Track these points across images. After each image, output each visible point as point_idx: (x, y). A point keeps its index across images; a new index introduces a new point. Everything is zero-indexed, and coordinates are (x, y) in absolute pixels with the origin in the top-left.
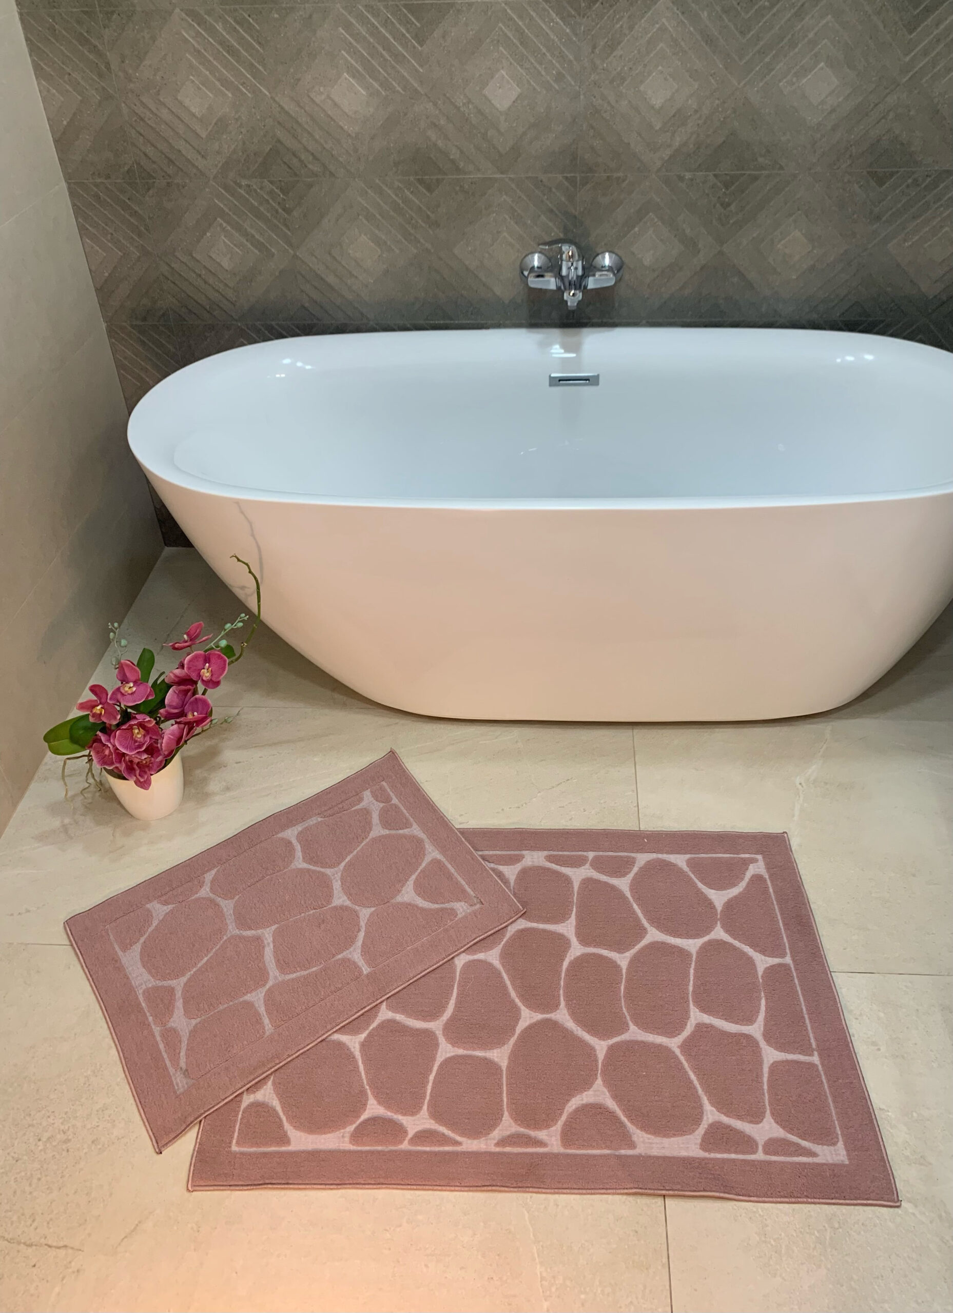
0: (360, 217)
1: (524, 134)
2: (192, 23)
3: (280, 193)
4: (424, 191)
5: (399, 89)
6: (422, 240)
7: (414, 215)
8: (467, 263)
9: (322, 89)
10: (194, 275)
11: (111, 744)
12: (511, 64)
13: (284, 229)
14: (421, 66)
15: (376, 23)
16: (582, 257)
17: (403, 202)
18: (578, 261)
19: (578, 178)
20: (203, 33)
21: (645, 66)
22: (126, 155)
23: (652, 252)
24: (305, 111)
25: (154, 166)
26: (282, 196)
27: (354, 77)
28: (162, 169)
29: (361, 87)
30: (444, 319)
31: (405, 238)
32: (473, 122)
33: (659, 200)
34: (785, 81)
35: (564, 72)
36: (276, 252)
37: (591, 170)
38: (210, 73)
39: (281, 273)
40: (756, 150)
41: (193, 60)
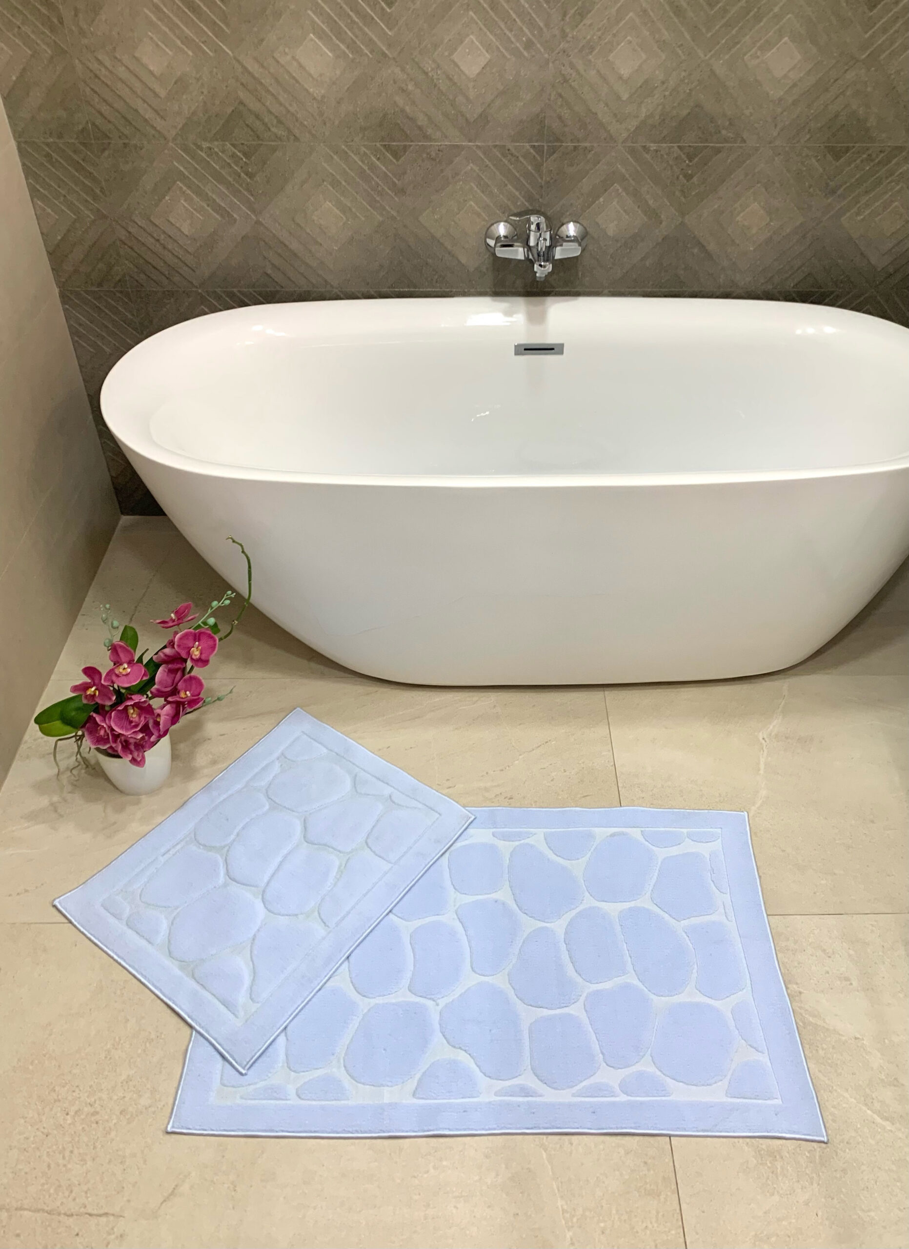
0: (325, 183)
1: (493, 101)
3: (242, 157)
4: (391, 157)
5: (366, 51)
6: (387, 208)
8: (432, 231)
9: (287, 50)
10: (153, 241)
11: (106, 724)
12: (481, 29)
13: (246, 194)
14: (390, 29)
16: (550, 227)
17: (368, 169)
18: (546, 232)
19: (546, 148)
21: (614, 35)
22: (80, 114)
23: (616, 222)
24: (269, 72)
25: (111, 126)
26: (244, 160)
27: (320, 38)
28: (118, 130)
29: (328, 48)
30: (409, 287)
31: (371, 206)
32: (441, 88)
33: (623, 171)
34: (749, 54)
35: (534, 40)
36: (238, 218)
37: (558, 140)
38: (170, 30)
39: (243, 239)
40: (719, 123)
41: (152, 16)
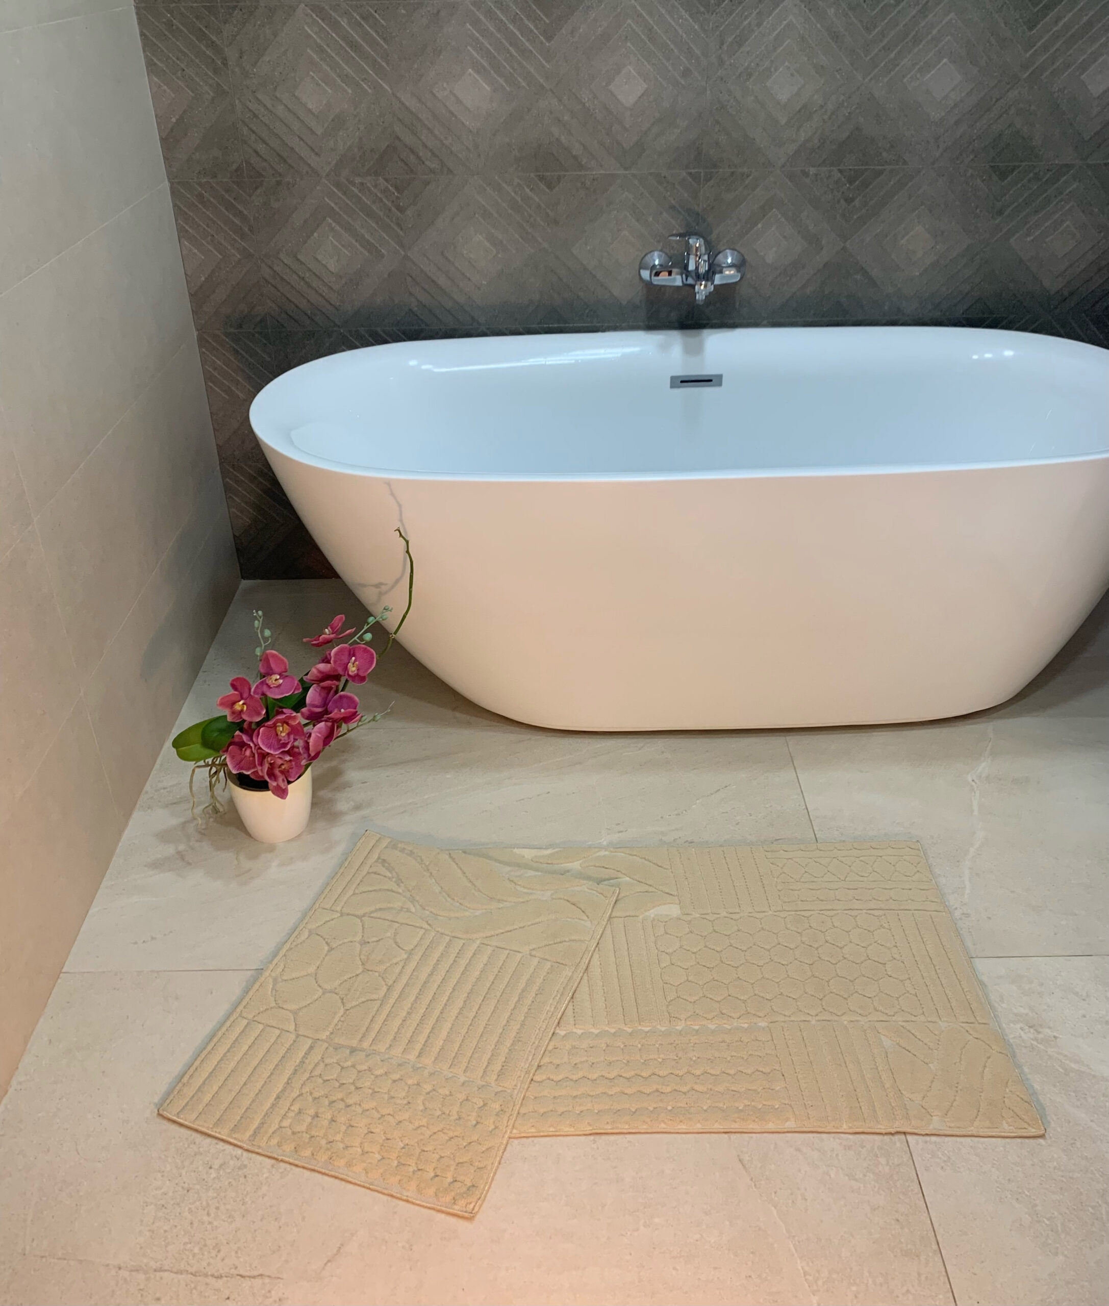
0: (477, 215)
1: (649, 129)
2: (318, 19)
3: (393, 190)
4: (545, 188)
5: (524, 84)
6: (540, 239)
7: (533, 213)
8: (586, 263)
9: (445, 85)
10: (297, 278)
11: (253, 743)
12: (638, 60)
13: (396, 228)
14: (549, 62)
15: (504, 19)
16: (708, 250)
17: (522, 200)
19: (702, 174)
20: (327, 28)
21: (772, 62)
22: (236, 154)
23: (775, 249)
24: (426, 106)
25: (264, 164)
26: (396, 194)
27: (478, 72)
28: (272, 167)
29: (485, 82)
30: (558, 322)
31: (522, 238)
32: (598, 117)
33: (783, 196)
34: (909, 77)
35: (691, 68)
36: (386, 253)
37: (715, 166)
38: (331, 69)
39: (389, 275)
40: (880, 145)
41: (315, 56)
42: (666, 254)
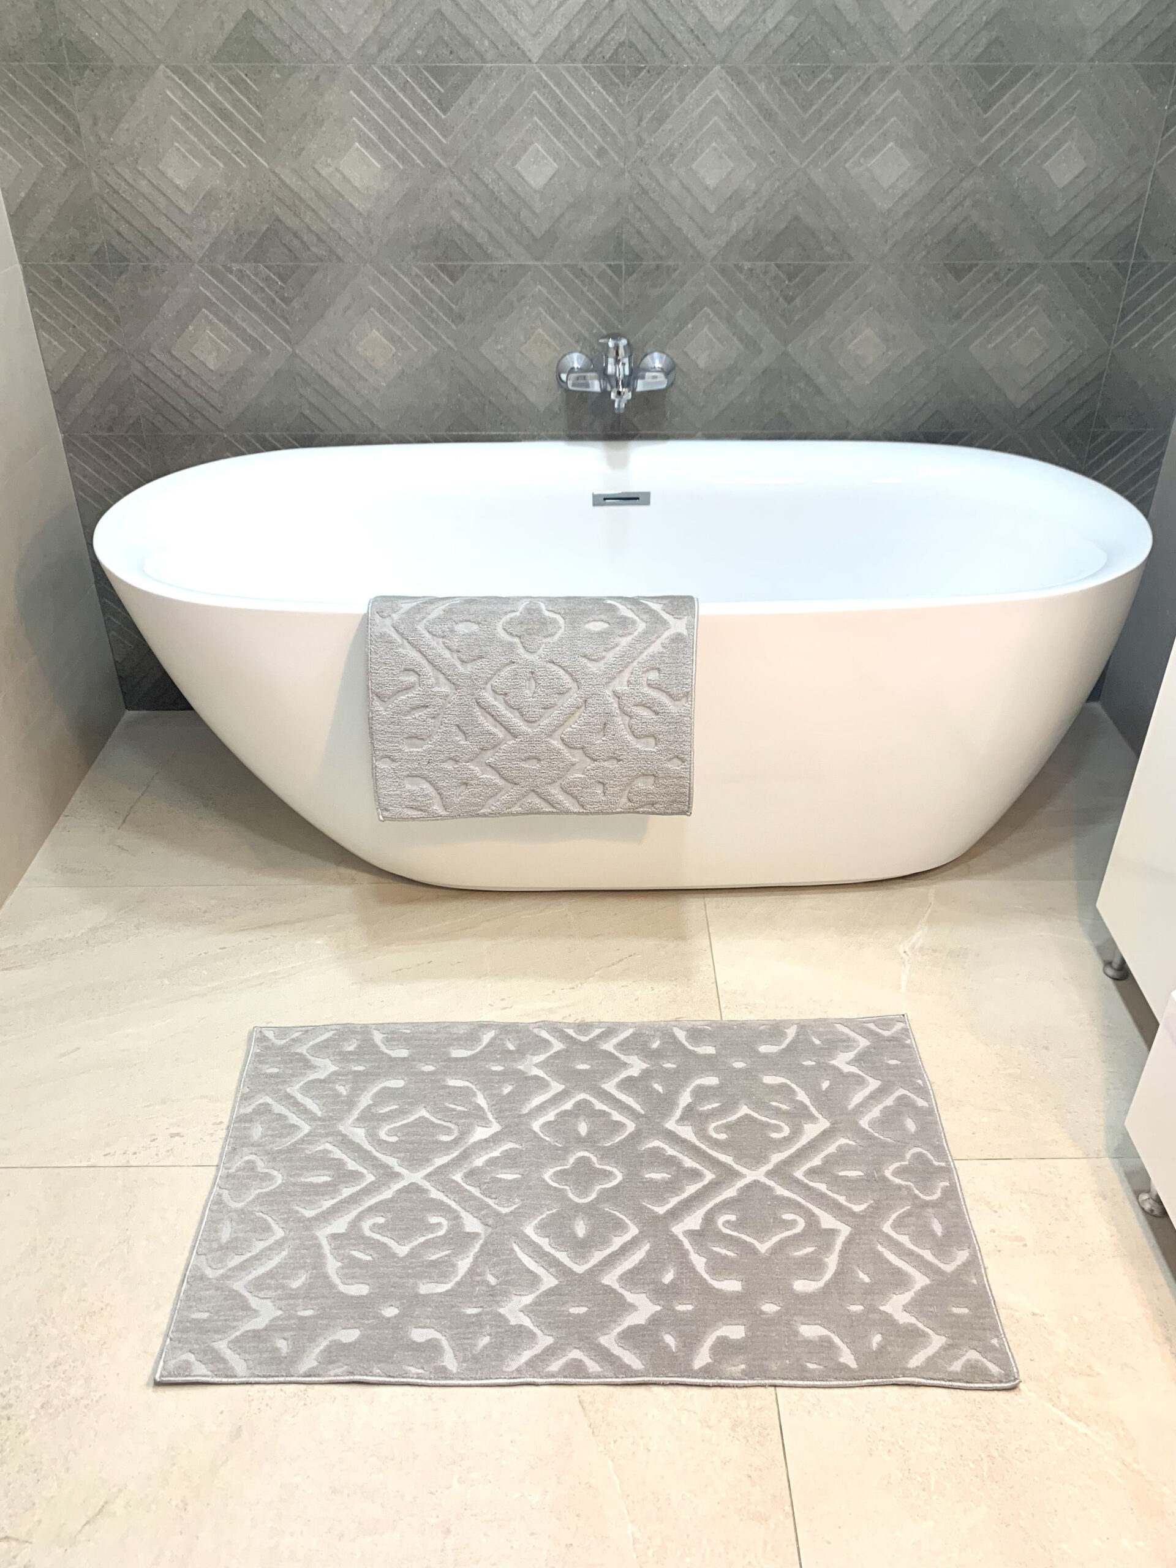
0: (372, 309)
1: (562, 215)
2: (180, 82)
3: (277, 279)
4: (447, 279)
5: (418, 161)
6: (443, 336)
7: (435, 308)
8: (496, 364)
9: (329, 161)
10: (173, 377)
12: (546, 137)
13: (281, 321)
14: (445, 137)
15: (394, 87)
17: (421, 292)
19: (623, 267)
20: (192, 93)
21: (697, 141)
22: (95, 234)
23: (707, 353)
24: (310, 186)
25: (130, 246)
26: (279, 283)
27: (367, 147)
28: (138, 251)
29: (375, 159)
30: (468, 430)
31: (424, 335)
32: (504, 201)
33: (715, 293)
34: (851, 161)
35: (606, 147)
36: (271, 349)
37: (637, 257)
38: (199, 140)
39: (276, 373)
40: (822, 238)
41: (179, 124)
42: (587, 356)
